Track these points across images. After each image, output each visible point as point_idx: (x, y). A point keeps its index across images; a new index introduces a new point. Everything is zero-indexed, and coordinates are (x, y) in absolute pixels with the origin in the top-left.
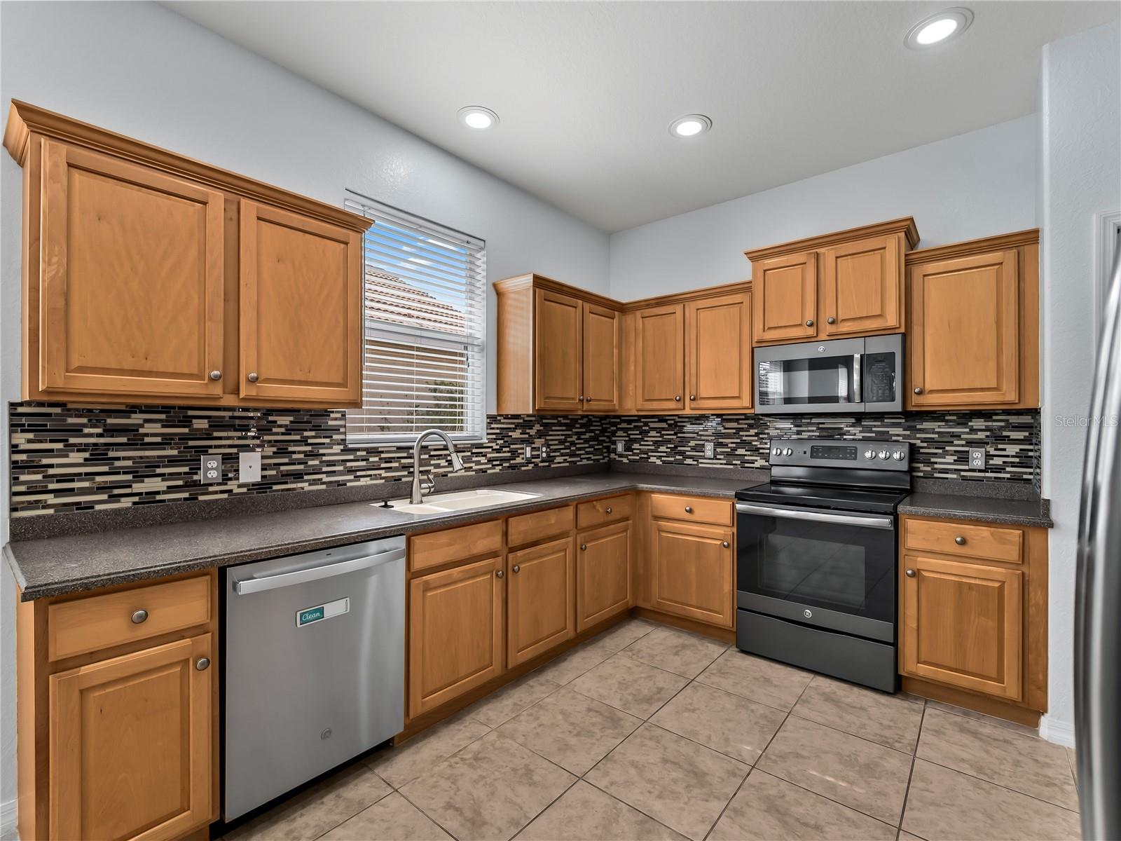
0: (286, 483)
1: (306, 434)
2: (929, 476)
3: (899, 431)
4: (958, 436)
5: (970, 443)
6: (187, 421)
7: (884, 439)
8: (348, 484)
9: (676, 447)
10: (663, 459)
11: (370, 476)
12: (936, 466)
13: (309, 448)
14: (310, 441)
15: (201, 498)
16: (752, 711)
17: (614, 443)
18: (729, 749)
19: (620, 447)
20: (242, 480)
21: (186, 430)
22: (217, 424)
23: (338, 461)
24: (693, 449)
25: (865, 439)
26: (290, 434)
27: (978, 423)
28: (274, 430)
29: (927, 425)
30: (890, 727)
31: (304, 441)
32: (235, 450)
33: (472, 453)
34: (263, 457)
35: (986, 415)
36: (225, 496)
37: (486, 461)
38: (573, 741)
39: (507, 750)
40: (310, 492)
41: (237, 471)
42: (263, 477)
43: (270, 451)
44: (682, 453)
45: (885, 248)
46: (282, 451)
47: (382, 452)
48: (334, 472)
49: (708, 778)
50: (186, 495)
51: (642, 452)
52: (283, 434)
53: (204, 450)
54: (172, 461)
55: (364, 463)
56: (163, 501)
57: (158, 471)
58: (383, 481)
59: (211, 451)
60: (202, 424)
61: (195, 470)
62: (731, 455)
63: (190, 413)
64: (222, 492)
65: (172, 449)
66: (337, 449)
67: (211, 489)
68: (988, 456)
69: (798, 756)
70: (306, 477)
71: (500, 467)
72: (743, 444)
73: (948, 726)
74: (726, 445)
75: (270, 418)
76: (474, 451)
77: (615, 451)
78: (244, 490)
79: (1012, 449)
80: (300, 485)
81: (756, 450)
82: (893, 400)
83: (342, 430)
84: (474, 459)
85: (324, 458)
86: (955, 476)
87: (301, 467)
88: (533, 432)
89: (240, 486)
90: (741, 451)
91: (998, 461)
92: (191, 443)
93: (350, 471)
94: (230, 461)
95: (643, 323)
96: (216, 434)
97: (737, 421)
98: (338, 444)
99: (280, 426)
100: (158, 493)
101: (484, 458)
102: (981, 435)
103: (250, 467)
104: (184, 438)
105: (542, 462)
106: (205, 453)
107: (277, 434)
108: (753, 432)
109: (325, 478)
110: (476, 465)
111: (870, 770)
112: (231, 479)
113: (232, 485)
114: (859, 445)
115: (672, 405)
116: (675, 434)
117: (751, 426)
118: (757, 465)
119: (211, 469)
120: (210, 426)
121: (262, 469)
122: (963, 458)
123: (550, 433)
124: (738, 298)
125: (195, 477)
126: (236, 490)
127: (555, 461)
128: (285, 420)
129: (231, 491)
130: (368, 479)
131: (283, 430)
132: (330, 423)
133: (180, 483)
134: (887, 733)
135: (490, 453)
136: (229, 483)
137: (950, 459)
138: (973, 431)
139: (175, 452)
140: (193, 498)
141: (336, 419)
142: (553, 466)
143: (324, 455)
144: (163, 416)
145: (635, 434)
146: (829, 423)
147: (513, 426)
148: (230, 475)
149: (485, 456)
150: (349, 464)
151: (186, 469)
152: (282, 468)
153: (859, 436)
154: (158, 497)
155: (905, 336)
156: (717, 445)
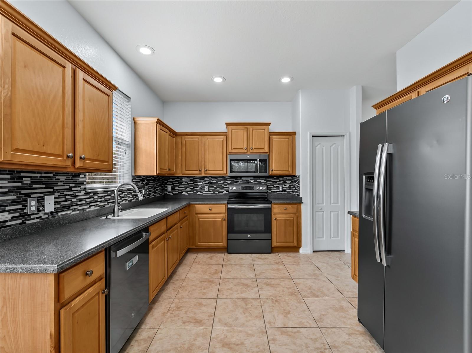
0: (63, 211)
1: (72, 185)
2: (270, 193)
3: (263, 181)
4: (276, 182)
5: (279, 184)
6: (20, 179)
7: (259, 184)
8: (87, 210)
9: (194, 188)
10: (188, 193)
11: (95, 205)
12: (272, 191)
13: (72, 193)
14: (73, 189)
15: (28, 222)
16: (245, 267)
17: (167, 187)
18: (248, 277)
19: (169, 189)
20: (46, 211)
21: (20, 184)
22: (35, 181)
23: (83, 199)
24: (201, 188)
26: (65, 186)
27: (281, 179)
28: (59, 184)
29: (270, 179)
30: (275, 260)
31: (70, 189)
32: (42, 195)
33: (128, 193)
34: (55, 198)
35: (282, 177)
36: (38, 220)
37: (131, 196)
38: (205, 291)
39: (186, 302)
40: (74, 215)
41: (44, 206)
42: (55, 208)
43: (57, 194)
44: (197, 190)
45: (264, 130)
46: (62, 195)
47: (99, 194)
48: (82, 204)
49: (249, 285)
50: (20, 221)
51: (179, 190)
52: (62, 186)
53: (28, 195)
54: (14, 202)
55: (92, 199)
56: (9, 226)
57: (7, 208)
58: (99, 208)
59: (32, 196)
60: (27, 181)
61: (25, 207)
62: (214, 190)
63: (22, 174)
64: (37, 218)
65: (13, 195)
66: (83, 192)
67: (32, 217)
68: (283, 188)
69: (263, 272)
70: (72, 208)
71: (136, 199)
72: (219, 186)
73: (285, 256)
74: (213, 187)
75: (57, 177)
76: (128, 192)
77: (167, 190)
78: (46, 216)
79: (288, 185)
80: (69, 212)
81: (223, 188)
82: (267, 172)
83: (85, 183)
84: (128, 195)
85: (79, 198)
86: (276, 193)
87: (69, 202)
88: (144, 183)
89: (45, 214)
90: (218, 189)
91: (285, 189)
92: (23, 192)
93: (88, 203)
94: (41, 201)
95: (185, 141)
96: (34, 186)
97: (217, 178)
98: (83, 190)
99: (61, 182)
100: (7, 221)
101: (131, 195)
102: (281, 182)
103: (50, 203)
104: (19, 189)
105: (147, 196)
106: (29, 197)
107: (60, 186)
108: (222, 182)
109: (79, 208)
110: (129, 198)
111: (278, 270)
112: (41, 211)
113: (41, 214)
114: (255, 186)
115: (197, 172)
116: (194, 183)
117: (221, 180)
118: (223, 193)
119: (32, 206)
120: (31, 182)
121: (55, 205)
122: (278, 188)
123: (149, 183)
124: (222, 137)
125: (25, 211)
126: (43, 217)
127: (151, 195)
128: (62, 178)
129: (40, 217)
130: (94, 207)
131: (62, 184)
132: (81, 180)
133: (17, 214)
134: (276, 262)
135: (133, 193)
136: (40, 213)
137: (275, 188)
138: (280, 181)
139: (15, 197)
140: (24, 223)
141: (82, 178)
142: (150, 197)
143: (78, 196)
144: (8, 177)
145: (176, 184)
146: (245, 179)
147: (139, 181)
148: (41, 209)
149: (131, 194)
150: (87, 200)
151: (20, 207)
152: (63, 203)
154: (7, 224)
155: (269, 155)
156: (210, 187)
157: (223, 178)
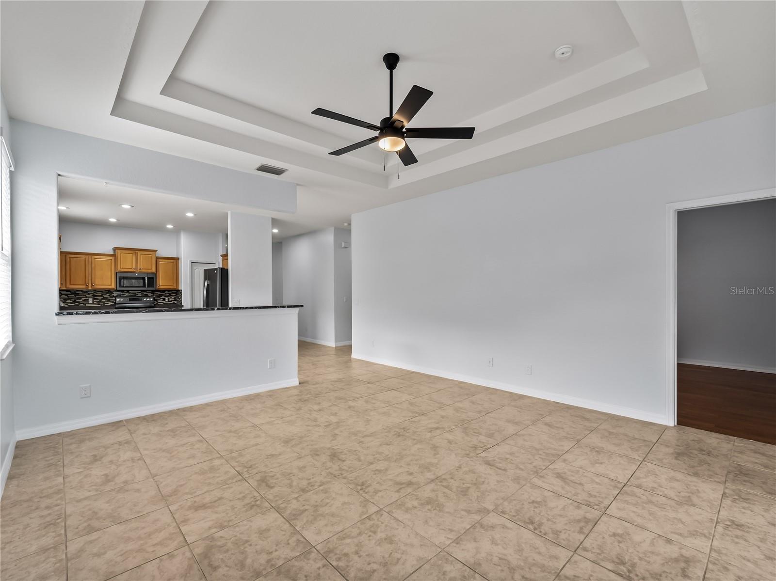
2: (157, 304)
3: (150, 294)
4: (163, 295)
5: (165, 296)
7: (146, 296)
9: (75, 300)
12: (159, 301)
24: (83, 301)
25: (142, 296)
27: (167, 292)
29: (157, 293)
44: (79, 302)
62: (100, 301)
68: (169, 299)
72: (104, 298)
74: (98, 299)
79: (172, 297)
81: (109, 300)
82: (154, 287)
86: (163, 303)
90: (103, 301)
97: (102, 291)
102: (167, 295)
108: (108, 295)
114: (142, 298)
115: (84, 286)
116: (75, 296)
117: (107, 293)
118: (109, 304)
122: (164, 299)
137: (161, 300)
138: (166, 294)
146: (133, 292)
153: (140, 295)
155: (156, 274)
156: (94, 299)
157: (109, 291)
